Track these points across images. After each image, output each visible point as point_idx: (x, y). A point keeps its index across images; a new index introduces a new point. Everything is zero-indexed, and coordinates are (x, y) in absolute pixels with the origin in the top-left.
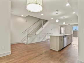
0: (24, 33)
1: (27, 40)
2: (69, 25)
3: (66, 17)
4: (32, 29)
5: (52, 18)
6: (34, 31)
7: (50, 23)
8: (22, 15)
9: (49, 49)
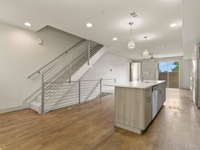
0: (33, 80)
1: (43, 99)
2: (152, 58)
3: (151, 37)
4: (60, 67)
5: (115, 39)
6: (64, 71)
7: (107, 52)
8: (28, 24)
9: (112, 128)
